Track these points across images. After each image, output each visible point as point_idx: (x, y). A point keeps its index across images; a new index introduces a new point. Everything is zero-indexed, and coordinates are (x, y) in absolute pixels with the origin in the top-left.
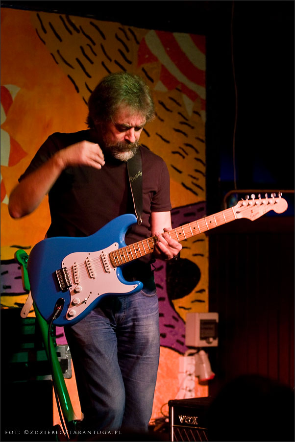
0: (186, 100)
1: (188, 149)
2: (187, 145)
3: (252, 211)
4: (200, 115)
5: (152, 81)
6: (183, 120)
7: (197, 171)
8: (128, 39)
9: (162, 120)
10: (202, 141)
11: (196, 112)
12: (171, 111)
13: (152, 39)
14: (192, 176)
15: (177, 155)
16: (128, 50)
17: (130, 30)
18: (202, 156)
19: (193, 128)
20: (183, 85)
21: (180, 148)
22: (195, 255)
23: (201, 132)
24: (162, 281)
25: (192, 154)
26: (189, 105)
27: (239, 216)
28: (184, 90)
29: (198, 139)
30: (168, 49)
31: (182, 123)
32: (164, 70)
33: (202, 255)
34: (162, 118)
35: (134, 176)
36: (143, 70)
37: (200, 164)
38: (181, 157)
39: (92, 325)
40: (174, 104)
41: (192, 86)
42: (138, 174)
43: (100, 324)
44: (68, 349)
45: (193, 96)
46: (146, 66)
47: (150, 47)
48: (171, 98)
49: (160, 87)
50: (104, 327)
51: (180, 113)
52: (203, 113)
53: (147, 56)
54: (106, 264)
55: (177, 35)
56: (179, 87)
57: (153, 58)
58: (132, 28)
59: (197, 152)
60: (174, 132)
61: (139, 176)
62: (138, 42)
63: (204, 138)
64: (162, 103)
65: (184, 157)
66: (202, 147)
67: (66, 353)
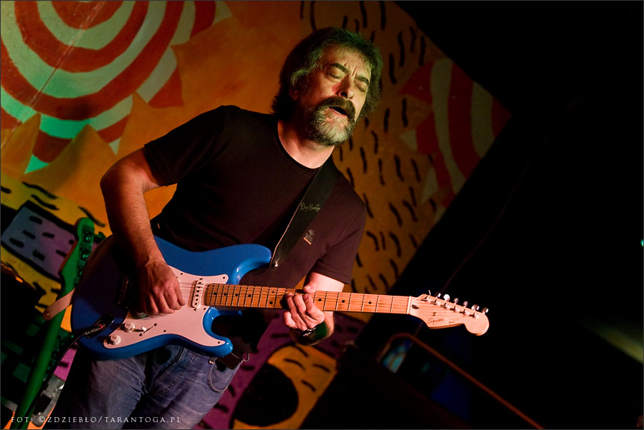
0: (431, 178)
1: (390, 243)
2: (393, 236)
3: (435, 313)
4: (435, 210)
5: (406, 123)
6: (409, 200)
7: (382, 277)
8: (412, 49)
9: (383, 183)
10: (415, 243)
11: (432, 202)
12: (402, 179)
13: (442, 72)
14: (371, 280)
15: (371, 240)
16: (402, 64)
17: (422, 39)
18: (402, 264)
19: (415, 219)
20: (441, 157)
21: (381, 233)
22: (305, 383)
23: (421, 234)
24: (240, 386)
25: (391, 251)
26: (430, 187)
27: (413, 313)
28: (438, 164)
29: (412, 238)
30: (454, 97)
31: (405, 203)
32: (430, 121)
33: (313, 389)
34: (385, 180)
35: (307, 205)
36: (404, 102)
37: (392, 272)
38: (374, 246)
39: (123, 372)
40: (412, 174)
41: (451, 166)
42: (314, 206)
43: (133, 379)
44: (62, 387)
45: (444, 179)
46: (411, 100)
47: (433, 80)
48: (414, 163)
49: (410, 138)
50: (134, 386)
51: (411, 190)
52: (441, 210)
53: (421, 88)
54: (197, 296)
55: (477, 89)
56: (434, 156)
57: (426, 97)
58: (427, 39)
59: (399, 253)
60: (387, 207)
61: (314, 210)
62: (421, 62)
63: (419, 242)
64: (397, 160)
65: (377, 249)
66: (409, 252)
67: (55, 391)
